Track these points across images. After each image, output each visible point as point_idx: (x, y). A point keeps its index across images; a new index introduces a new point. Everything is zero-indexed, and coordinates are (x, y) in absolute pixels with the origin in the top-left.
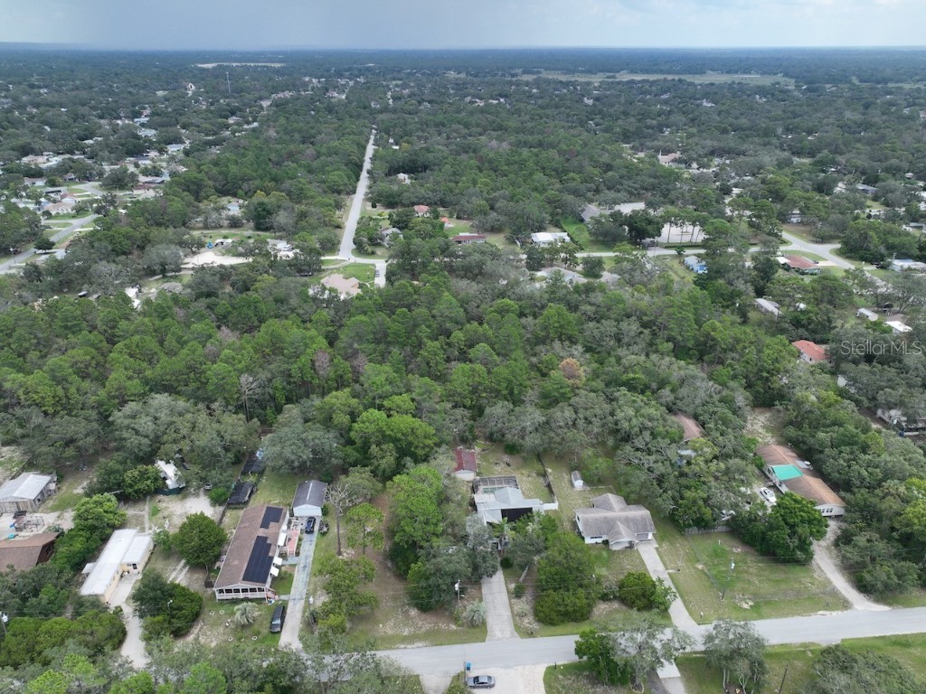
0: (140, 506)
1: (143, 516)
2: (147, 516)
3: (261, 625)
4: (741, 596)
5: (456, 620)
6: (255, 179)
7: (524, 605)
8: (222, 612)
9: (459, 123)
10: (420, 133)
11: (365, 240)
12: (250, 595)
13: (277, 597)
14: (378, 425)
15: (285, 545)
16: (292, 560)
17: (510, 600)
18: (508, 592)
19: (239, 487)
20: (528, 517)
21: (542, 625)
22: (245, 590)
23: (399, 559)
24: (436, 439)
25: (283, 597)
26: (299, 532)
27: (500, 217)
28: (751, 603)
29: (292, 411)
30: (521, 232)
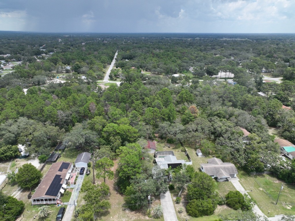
0: (7, 163)
1: (8, 167)
2: (9, 167)
3: (52, 217)
4: (285, 203)
5: (149, 214)
6: (76, 59)
7: (181, 207)
8: (34, 211)
9: (146, 47)
10: (133, 50)
11: (113, 75)
12: (48, 202)
13: (62, 203)
14: (114, 128)
15: (69, 179)
16: (71, 186)
17: (174, 205)
18: (173, 201)
19: (53, 155)
20: (180, 167)
21: (191, 217)
22: (46, 200)
23: (121, 185)
24: (138, 134)
25: (65, 203)
26: (76, 174)
27: (161, 69)
28: (291, 207)
29: (79, 126)
30: (168, 73)
